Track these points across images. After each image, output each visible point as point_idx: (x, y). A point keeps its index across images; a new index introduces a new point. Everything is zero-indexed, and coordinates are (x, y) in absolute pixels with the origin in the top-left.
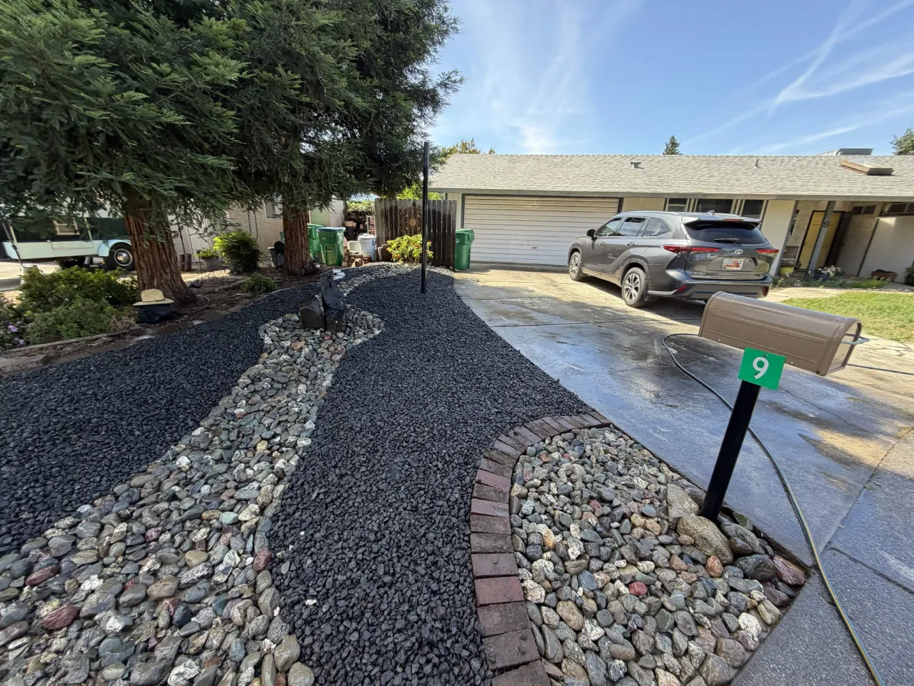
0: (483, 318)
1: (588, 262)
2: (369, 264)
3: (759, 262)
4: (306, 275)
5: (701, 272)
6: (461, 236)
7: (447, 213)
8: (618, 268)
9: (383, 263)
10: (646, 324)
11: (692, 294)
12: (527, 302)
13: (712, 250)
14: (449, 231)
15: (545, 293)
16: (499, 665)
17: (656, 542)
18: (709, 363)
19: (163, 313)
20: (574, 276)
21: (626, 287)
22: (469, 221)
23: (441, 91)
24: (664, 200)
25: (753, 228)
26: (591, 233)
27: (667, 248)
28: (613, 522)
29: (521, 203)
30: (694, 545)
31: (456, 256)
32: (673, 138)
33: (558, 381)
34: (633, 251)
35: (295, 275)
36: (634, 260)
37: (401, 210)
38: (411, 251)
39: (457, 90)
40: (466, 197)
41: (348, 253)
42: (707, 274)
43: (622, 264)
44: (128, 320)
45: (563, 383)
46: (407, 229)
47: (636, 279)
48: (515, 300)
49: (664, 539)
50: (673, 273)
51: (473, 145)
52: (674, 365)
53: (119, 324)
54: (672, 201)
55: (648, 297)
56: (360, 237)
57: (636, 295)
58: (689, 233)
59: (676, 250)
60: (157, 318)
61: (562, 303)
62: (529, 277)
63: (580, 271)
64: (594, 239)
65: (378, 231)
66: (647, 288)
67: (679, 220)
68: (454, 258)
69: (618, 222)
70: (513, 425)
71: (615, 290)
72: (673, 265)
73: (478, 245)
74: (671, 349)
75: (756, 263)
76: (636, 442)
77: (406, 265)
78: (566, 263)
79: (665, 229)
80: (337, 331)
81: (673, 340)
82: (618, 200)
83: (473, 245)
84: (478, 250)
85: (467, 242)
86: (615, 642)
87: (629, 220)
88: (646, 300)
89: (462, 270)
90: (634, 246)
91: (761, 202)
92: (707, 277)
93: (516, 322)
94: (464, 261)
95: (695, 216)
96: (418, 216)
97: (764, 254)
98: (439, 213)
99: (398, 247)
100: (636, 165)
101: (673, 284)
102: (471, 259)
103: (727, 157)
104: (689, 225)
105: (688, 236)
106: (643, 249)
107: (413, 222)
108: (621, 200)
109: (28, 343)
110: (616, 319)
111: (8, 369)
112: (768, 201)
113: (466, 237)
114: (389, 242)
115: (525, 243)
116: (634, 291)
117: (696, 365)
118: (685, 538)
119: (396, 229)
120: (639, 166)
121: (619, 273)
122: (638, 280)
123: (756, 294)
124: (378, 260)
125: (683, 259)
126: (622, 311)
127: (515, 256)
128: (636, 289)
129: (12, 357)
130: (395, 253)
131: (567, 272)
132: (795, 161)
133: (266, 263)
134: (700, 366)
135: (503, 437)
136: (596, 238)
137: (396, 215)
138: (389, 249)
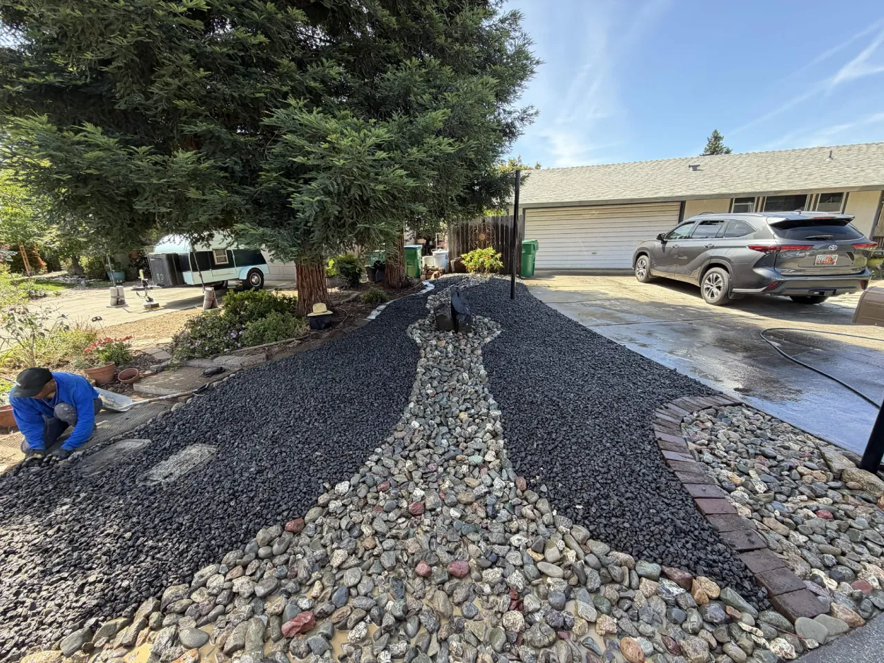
0: (575, 319)
1: (659, 264)
2: (445, 276)
3: (856, 256)
4: (402, 287)
5: (790, 268)
6: (528, 246)
8: (696, 268)
9: (456, 274)
10: (735, 320)
11: (783, 290)
12: (607, 303)
13: (804, 248)
15: (620, 295)
16: (740, 548)
17: (827, 486)
18: (817, 354)
19: (327, 321)
20: (642, 278)
21: (705, 286)
22: (531, 232)
23: (517, 124)
24: (729, 201)
25: (846, 224)
26: (660, 237)
27: (752, 248)
28: (782, 470)
29: (580, 212)
30: (862, 489)
31: (522, 265)
32: (716, 132)
33: (675, 370)
34: (711, 253)
35: (393, 287)
36: (714, 261)
37: (471, 227)
38: (482, 263)
39: (533, 122)
40: (527, 211)
41: (426, 267)
42: (797, 271)
43: (701, 265)
44: (304, 328)
45: (679, 371)
46: (477, 242)
47: (717, 278)
48: (594, 302)
49: (833, 484)
50: (761, 271)
51: (520, 161)
52: (782, 357)
53: (300, 330)
54: (738, 200)
55: (733, 295)
56: (434, 253)
57: (718, 294)
58: (776, 233)
59: (763, 249)
60: (323, 326)
61: (642, 304)
62: (595, 280)
63: (649, 273)
64: (664, 243)
65: (450, 247)
66: (731, 285)
67: (763, 221)
68: (523, 268)
69: (692, 225)
70: (662, 402)
71: (695, 290)
72: (760, 263)
73: (541, 254)
74: (773, 343)
75: (852, 258)
76: (773, 418)
77: (479, 275)
78: (631, 266)
79: (747, 230)
80: (467, 332)
81: (770, 334)
82: (679, 204)
84: (541, 259)
85: (533, 252)
86: (819, 543)
87: (704, 223)
88: (730, 298)
89: (528, 277)
90: (713, 247)
91: (841, 195)
92: (799, 273)
93: (609, 322)
94: (530, 269)
95: (782, 217)
96: (487, 231)
97: (862, 248)
98: (507, 227)
99: (471, 259)
100: (695, 168)
101: (761, 281)
102: (536, 267)
103: (793, 150)
104: (774, 226)
105: (776, 236)
106: (726, 250)
107: (483, 237)
108: (683, 204)
109: (243, 345)
110: (701, 316)
111: (246, 364)
112: (848, 193)
113: (532, 247)
114: (463, 256)
115: (584, 249)
116: (715, 290)
117: (805, 356)
118: (851, 484)
119: (467, 244)
120: (698, 168)
121: (697, 274)
122: (720, 279)
123: (854, 287)
124: (450, 271)
125: (771, 257)
126: (706, 309)
127: (573, 262)
128: (719, 288)
129: (242, 355)
130: (470, 265)
131: (633, 275)
132: (873, 149)
133: (365, 279)
134: (809, 357)
135: (658, 410)
136: (666, 242)
137: (467, 231)
138: (463, 262)
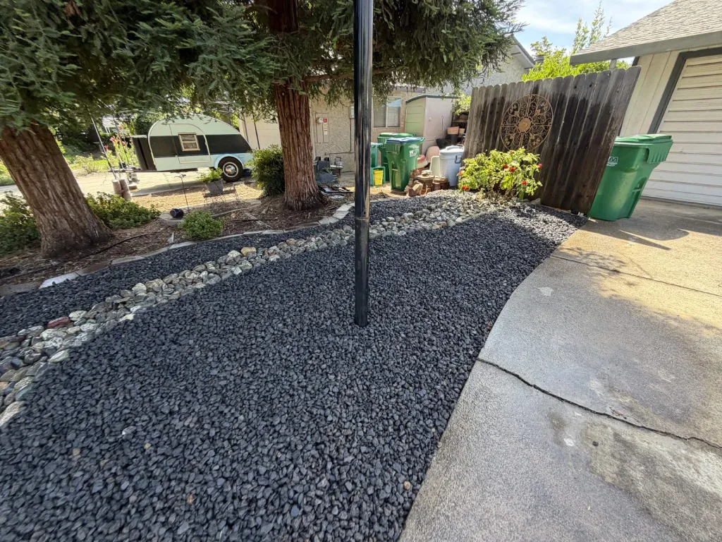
6: (627, 150)
7: (605, 102)
14: (598, 141)
31: (599, 193)
37: (509, 104)
46: (513, 136)
65: (468, 141)
68: (591, 198)
83: (654, 175)
89: (606, 221)
96: (538, 111)
98: (585, 102)
107: (525, 125)
113: (640, 154)
119: (495, 138)
137: (499, 113)
